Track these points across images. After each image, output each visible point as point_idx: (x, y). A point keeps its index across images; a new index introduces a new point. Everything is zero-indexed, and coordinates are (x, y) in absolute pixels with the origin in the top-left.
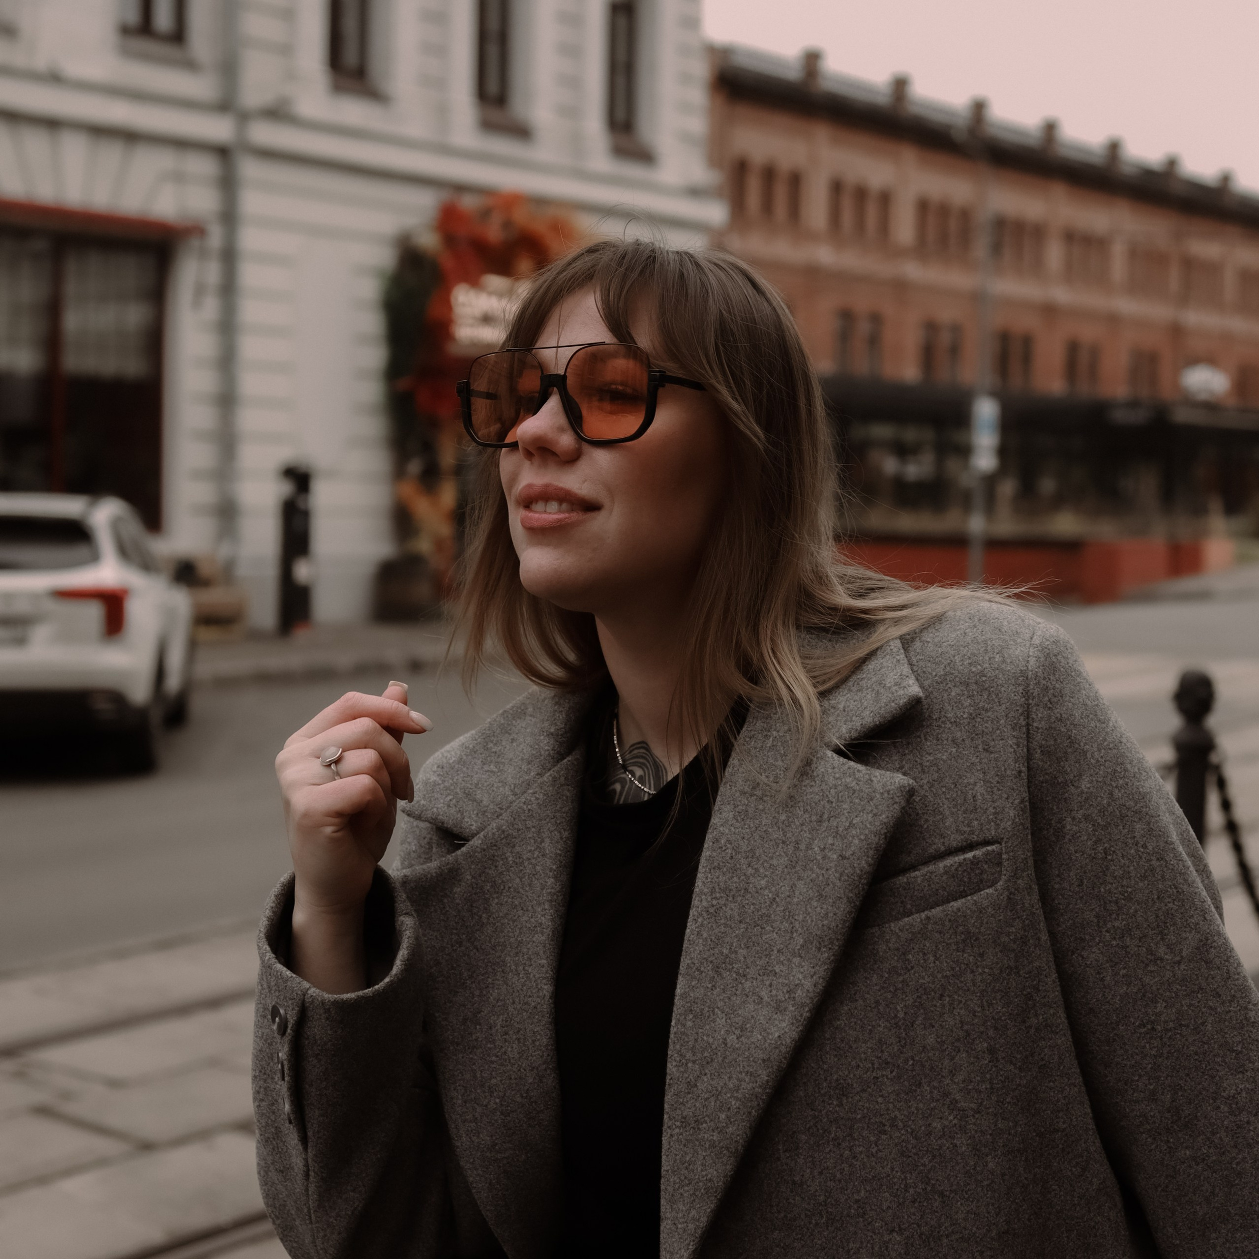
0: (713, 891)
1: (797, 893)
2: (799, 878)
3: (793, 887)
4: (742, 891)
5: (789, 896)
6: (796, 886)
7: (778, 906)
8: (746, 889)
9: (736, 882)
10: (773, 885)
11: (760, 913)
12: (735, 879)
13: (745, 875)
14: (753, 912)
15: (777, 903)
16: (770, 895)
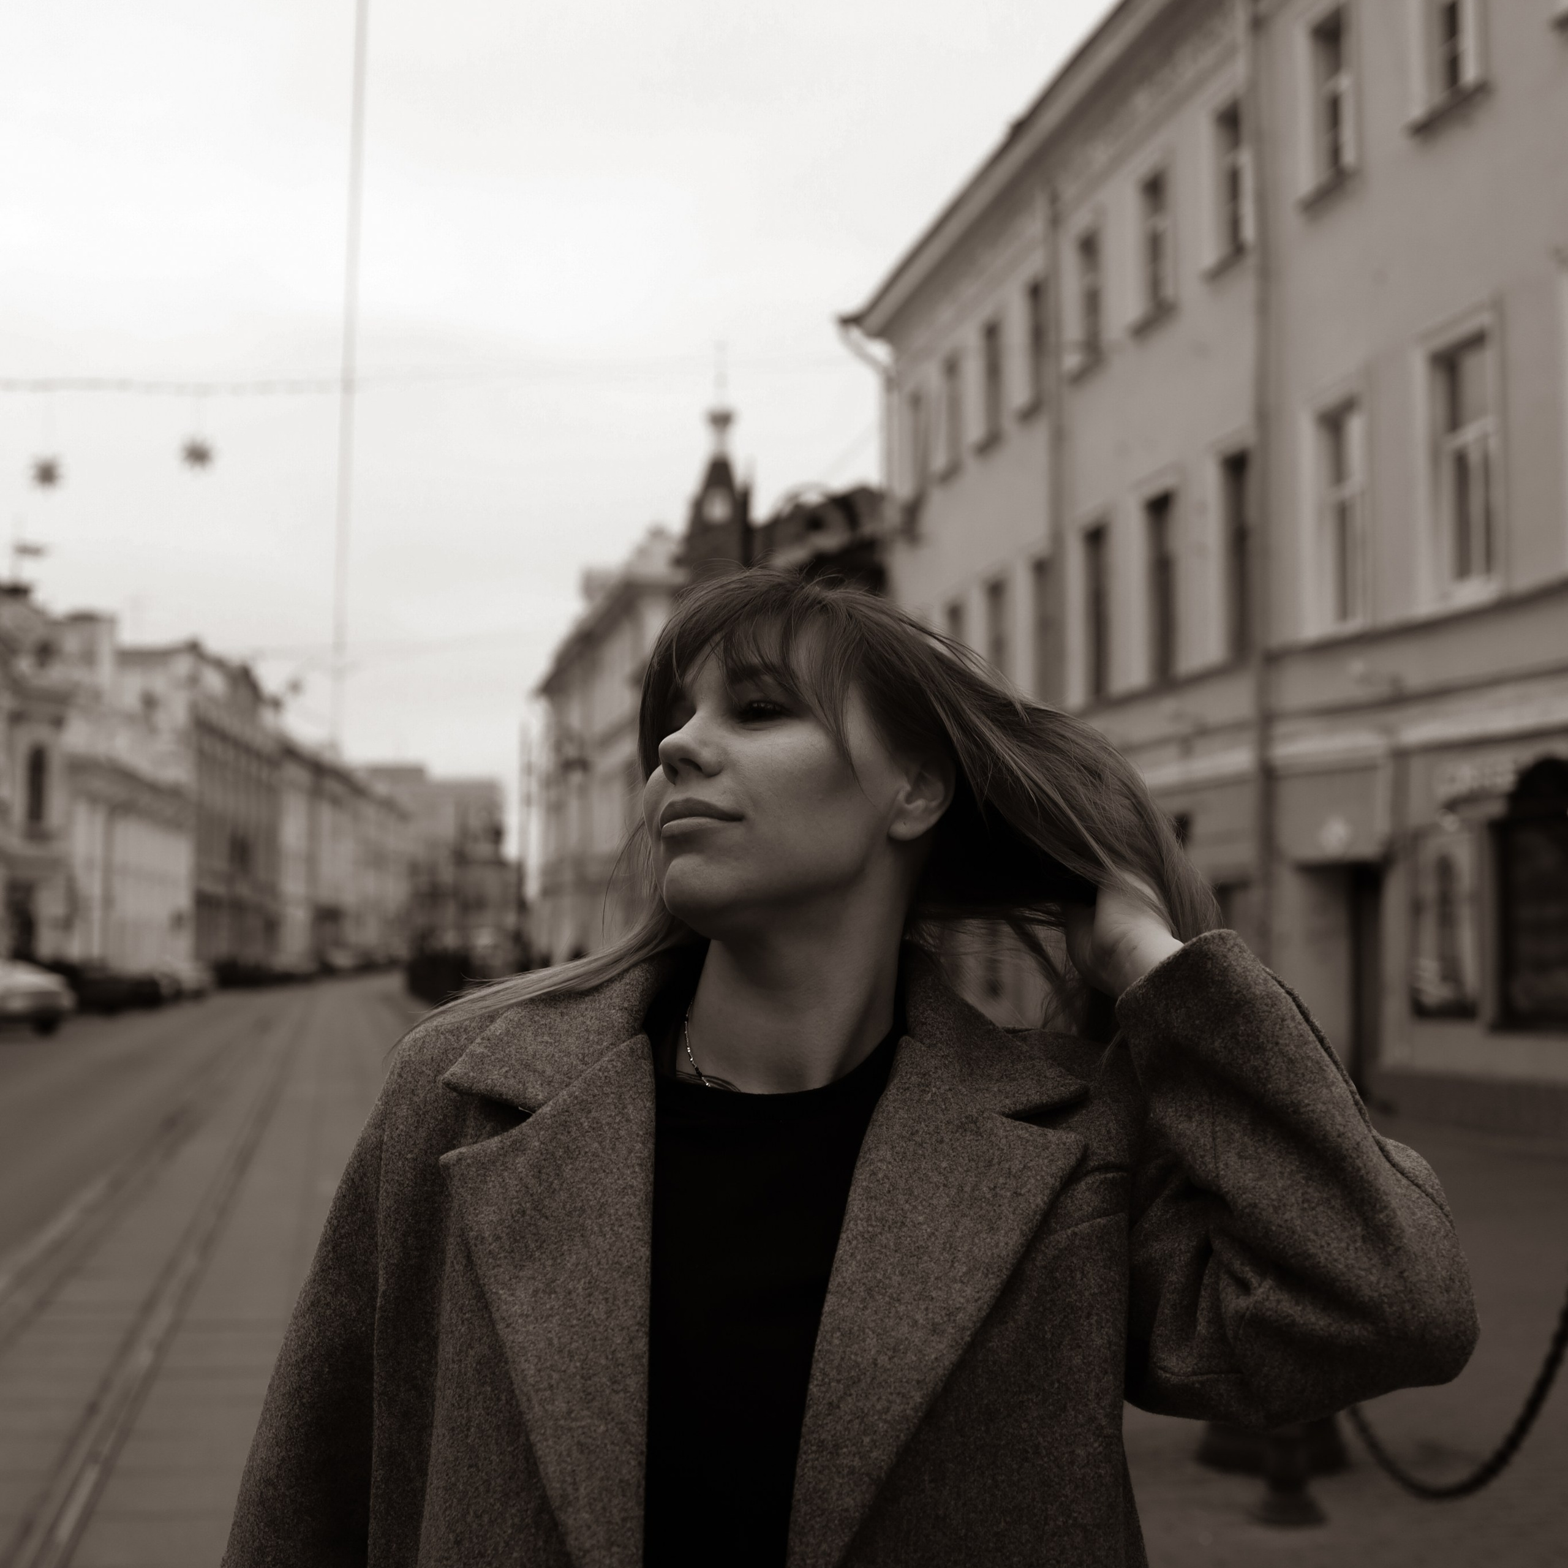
0: (869, 1219)
1: (961, 1229)
2: (964, 1215)
3: (956, 1224)
4: (899, 1224)
5: (950, 1231)
6: (959, 1222)
7: (937, 1239)
8: (903, 1223)
9: (892, 1215)
10: (932, 1221)
11: (917, 1245)
12: (892, 1212)
13: (902, 1209)
14: (910, 1244)
15: (936, 1236)
16: (929, 1230)
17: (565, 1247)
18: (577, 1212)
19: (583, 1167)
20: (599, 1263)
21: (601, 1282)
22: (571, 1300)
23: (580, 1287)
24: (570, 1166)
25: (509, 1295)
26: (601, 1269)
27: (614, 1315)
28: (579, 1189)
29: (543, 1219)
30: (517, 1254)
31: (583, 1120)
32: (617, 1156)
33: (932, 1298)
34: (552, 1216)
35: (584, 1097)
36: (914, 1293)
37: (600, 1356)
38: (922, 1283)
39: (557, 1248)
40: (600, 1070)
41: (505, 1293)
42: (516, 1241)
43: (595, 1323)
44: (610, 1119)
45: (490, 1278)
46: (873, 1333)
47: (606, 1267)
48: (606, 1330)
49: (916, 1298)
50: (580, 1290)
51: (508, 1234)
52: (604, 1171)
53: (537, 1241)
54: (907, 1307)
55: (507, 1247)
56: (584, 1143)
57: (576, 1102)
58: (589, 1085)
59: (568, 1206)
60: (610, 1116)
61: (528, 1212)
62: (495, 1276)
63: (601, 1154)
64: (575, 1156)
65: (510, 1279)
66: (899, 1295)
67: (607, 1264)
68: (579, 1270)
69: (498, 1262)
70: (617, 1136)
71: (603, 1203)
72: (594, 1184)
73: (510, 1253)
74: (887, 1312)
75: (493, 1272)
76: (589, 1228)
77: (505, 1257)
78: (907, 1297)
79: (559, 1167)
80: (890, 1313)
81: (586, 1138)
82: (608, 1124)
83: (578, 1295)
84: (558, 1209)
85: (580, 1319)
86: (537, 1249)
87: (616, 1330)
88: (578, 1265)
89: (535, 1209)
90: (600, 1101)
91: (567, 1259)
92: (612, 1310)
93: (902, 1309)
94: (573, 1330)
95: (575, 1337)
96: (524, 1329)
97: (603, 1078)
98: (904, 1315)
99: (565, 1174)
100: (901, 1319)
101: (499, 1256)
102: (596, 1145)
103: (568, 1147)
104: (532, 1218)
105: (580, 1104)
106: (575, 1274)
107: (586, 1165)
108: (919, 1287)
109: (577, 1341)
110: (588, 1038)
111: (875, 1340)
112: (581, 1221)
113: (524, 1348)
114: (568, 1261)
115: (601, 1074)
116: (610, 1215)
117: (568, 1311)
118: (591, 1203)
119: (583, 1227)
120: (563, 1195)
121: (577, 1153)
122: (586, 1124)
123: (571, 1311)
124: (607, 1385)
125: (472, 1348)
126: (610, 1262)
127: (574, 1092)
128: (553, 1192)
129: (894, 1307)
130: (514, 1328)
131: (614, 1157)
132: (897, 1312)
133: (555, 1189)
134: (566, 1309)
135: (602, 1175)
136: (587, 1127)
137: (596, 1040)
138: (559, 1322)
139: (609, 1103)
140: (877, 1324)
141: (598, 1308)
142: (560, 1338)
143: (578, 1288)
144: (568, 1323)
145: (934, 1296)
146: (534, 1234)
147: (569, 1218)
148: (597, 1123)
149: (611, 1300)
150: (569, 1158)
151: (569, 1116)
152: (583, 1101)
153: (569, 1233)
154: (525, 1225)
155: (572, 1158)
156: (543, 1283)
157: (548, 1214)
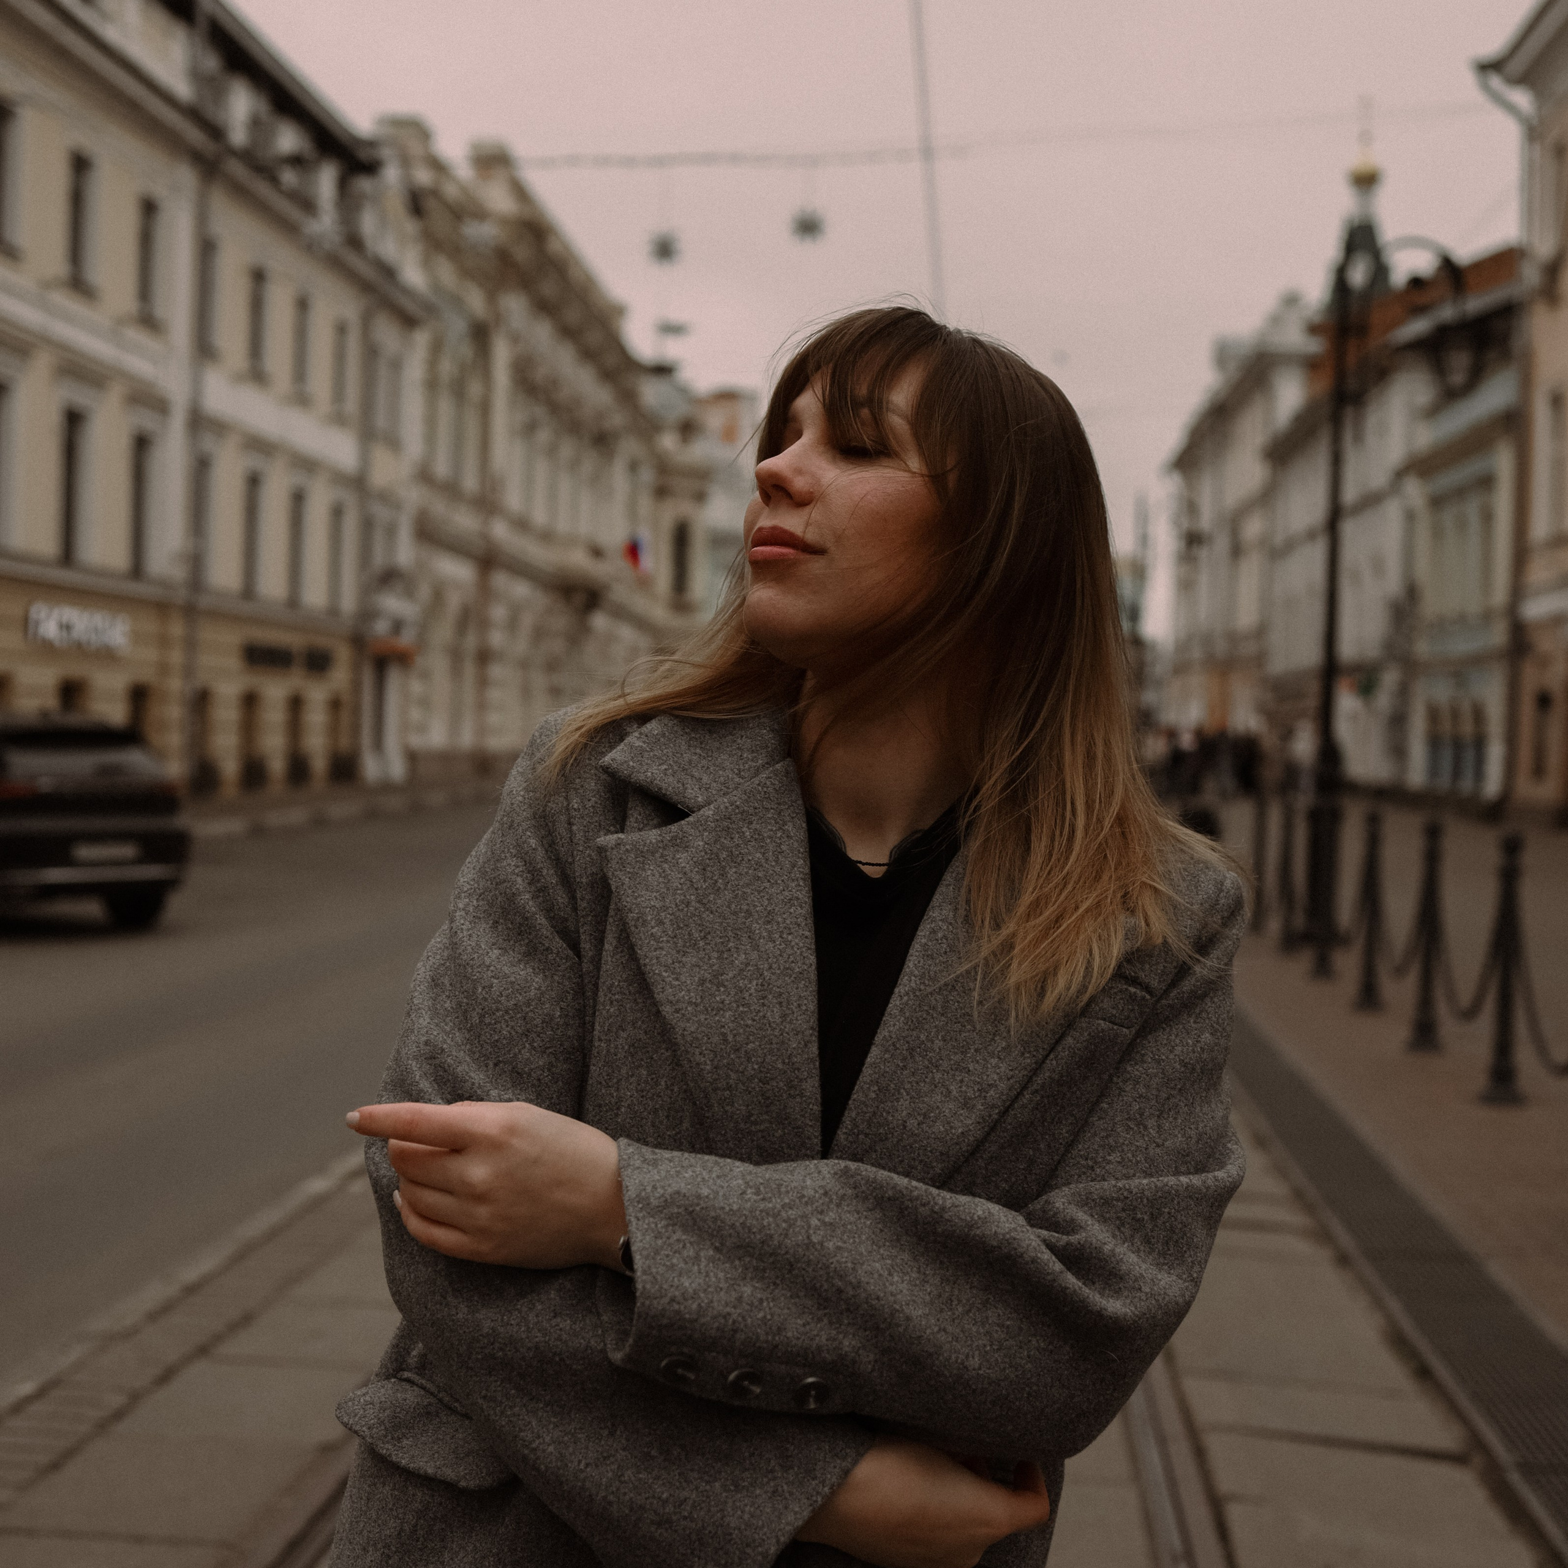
17: (731, 944)
18: (743, 914)
19: (747, 873)
20: (771, 968)
21: (774, 986)
22: (744, 998)
23: (753, 986)
24: (734, 870)
25: (673, 979)
26: (773, 974)
27: (788, 1019)
28: (744, 893)
29: (707, 912)
30: (680, 940)
31: (744, 829)
32: (781, 869)
33: (969, 1071)
34: (717, 911)
35: (745, 808)
36: (952, 1062)
37: (777, 1060)
38: (962, 1053)
39: (723, 943)
40: (759, 785)
41: (668, 976)
42: (679, 928)
43: (770, 1026)
44: (771, 833)
45: (651, 959)
46: (908, 1095)
47: (779, 972)
48: (782, 1034)
49: (954, 1067)
50: (752, 991)
51: (671, 920)
52: (769, 881)
53: (701, 931)
54: (943, 1075)
55: (670, 933)
56: (746, 850)
57: (737, 811)
58: (749, 797)
59: (733, 906)
60: (772, 830)
61: (693, 903)
62: (657, 958)
63: (764, 864)
64: (738, 861)
65: (673, 963)
66: (938, 1061)
67: (779, 969)
68: (749, 971)
69: (661, 945)
70: (779, 850)
71: (770, 911)
72: (759, 892)
73: (673, 938)
74: (924, 1076)
75: (655, 953)
76: (757, 932)
77: (668, 941)
78: (945, 1064)
79: (724, 868)
80: (926, 1077)
81: (749, 847)
82: (770, 837)
83: (751, 995)
84: (723, 906)
85: (754, 1020)
86: (702, 939)
87: (791, 1034)
88: (747, 965)
89: (699, 902)
90: (761, 814)
91: (735, 956)
92: (786, 1014)
93: (938, 1076)
94: (748, 1029)
95: (751, 1038)
96: (694, 1018)
97: (763, 793)
98: (939, 1083)
99: (729, 875)
100: (936, 1087)
101: (661, 939)
102: (758, 855)
103: (731, 852)
104: (696, 909)
105: (742, 813)
106: (745, 973)
107: (750, 872)
108: (958, 1057)
109: (754, 1042)
110: (741, 756)
111: (908, 1102)
112: (747, 924)
113: (697, 1039)
114: (736, 959)
115: (760, 788)
116: (778, 923)
117: (741, 1009)
118: (758, 909)
119: (750, 930)
120: (728, 895)
121: (740, 859)
122: (748, 833)
123: (745, 1009)
124: (784, 1089)
125: (623, 1030)
126: (782, 968)
127: (736, 802)
128: (718, 890)
129: (932, 1072)
130: (683, 1015)
131: (777, 869)
132: (933, 1078)
133: (720, 888)
134: (738, 1006)
135: (767, 885)
136: (749, 837)
137: (750, 758)
138: (733, 1019)
139: (770, 818)
140: (912, 1086)
141: (773, 1011)
142: (735, 1036)
143: (750, 988)
144: (742, 1022)
145: (971, 1069)
146: (699, 925)
147: (735, 917)
148: (759, 834)
149: (784, 1004)
150: (732, 861)
151: (731, 823)
152: (744, 811)
153: (735, 932)
154: (689, 914)
155: (735, 863)
156: (710, 973)
157: (714, 909)
